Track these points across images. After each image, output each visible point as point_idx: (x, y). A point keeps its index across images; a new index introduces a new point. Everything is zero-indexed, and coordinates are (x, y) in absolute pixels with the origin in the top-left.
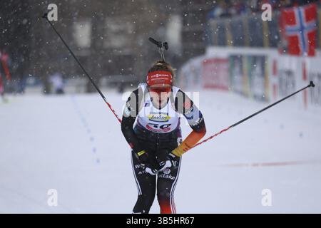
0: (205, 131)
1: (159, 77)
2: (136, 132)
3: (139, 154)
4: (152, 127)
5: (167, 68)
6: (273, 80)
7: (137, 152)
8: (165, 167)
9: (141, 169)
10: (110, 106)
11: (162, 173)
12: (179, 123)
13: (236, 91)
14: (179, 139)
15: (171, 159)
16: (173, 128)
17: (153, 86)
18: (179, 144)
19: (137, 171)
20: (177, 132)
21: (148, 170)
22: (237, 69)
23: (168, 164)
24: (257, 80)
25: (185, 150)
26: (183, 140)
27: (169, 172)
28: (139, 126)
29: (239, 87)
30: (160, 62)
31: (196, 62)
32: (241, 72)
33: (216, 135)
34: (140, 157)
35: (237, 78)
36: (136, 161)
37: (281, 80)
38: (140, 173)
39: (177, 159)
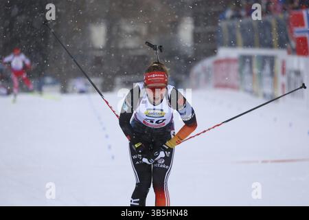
0: (196, 125)
1: (156, 77)
2: (133, 126)
3: (136, 146)
4: (148, 122)
5: (162, 69)
6: (282, 79)
7: (134, 144)
8: (159, 157)
9: (138, 159)
10: (107, 103)
11: (156, 162)
12: (172, 117)
13: (246, 91)
14: (172, 132)
15: (165, 150)
16: (167, 122)
17: (150, 85)
18: (172, 136)
19: (134, 161)
20: (171, 125)
21: (145, 160)
22: (247, 69)
23: (162, 154)
24: (267, 80)
25: (178, 143)
26: (176, 133)
27: (163, 162)
28: (136, 120)
29: (249, 87)
30: (156, 63)
31: (208, 62)
32: (251, 72)
33: (209, 129)
34: (137, 148)
35: (247, 77)
36: (133, 152)
37: (289, 79)
38: (137, 163)
39: (171, 150)
